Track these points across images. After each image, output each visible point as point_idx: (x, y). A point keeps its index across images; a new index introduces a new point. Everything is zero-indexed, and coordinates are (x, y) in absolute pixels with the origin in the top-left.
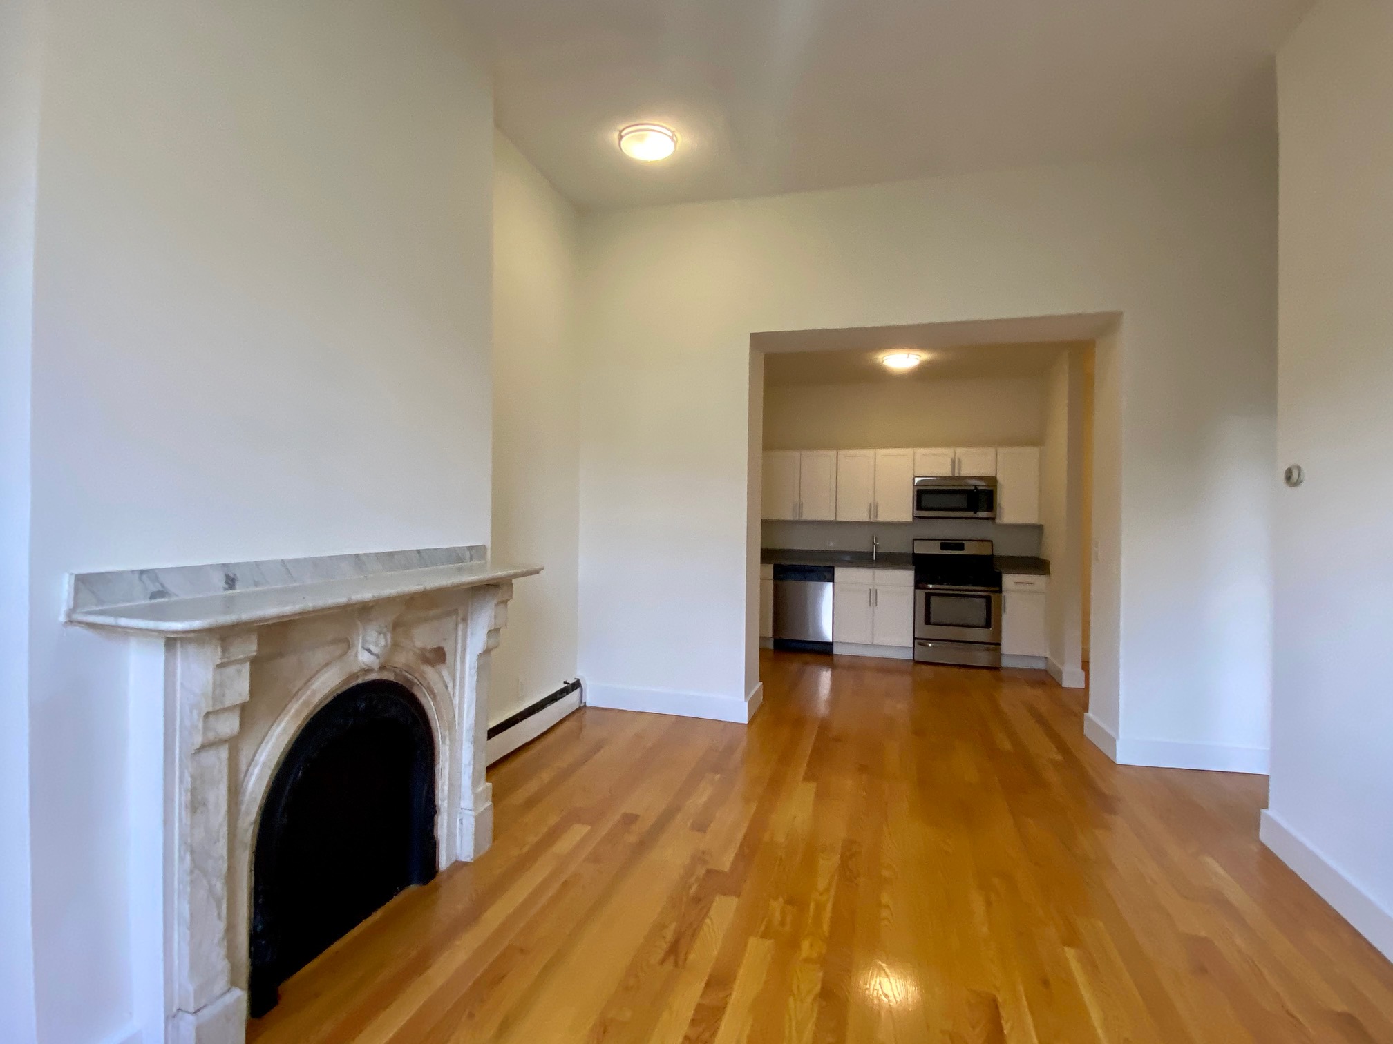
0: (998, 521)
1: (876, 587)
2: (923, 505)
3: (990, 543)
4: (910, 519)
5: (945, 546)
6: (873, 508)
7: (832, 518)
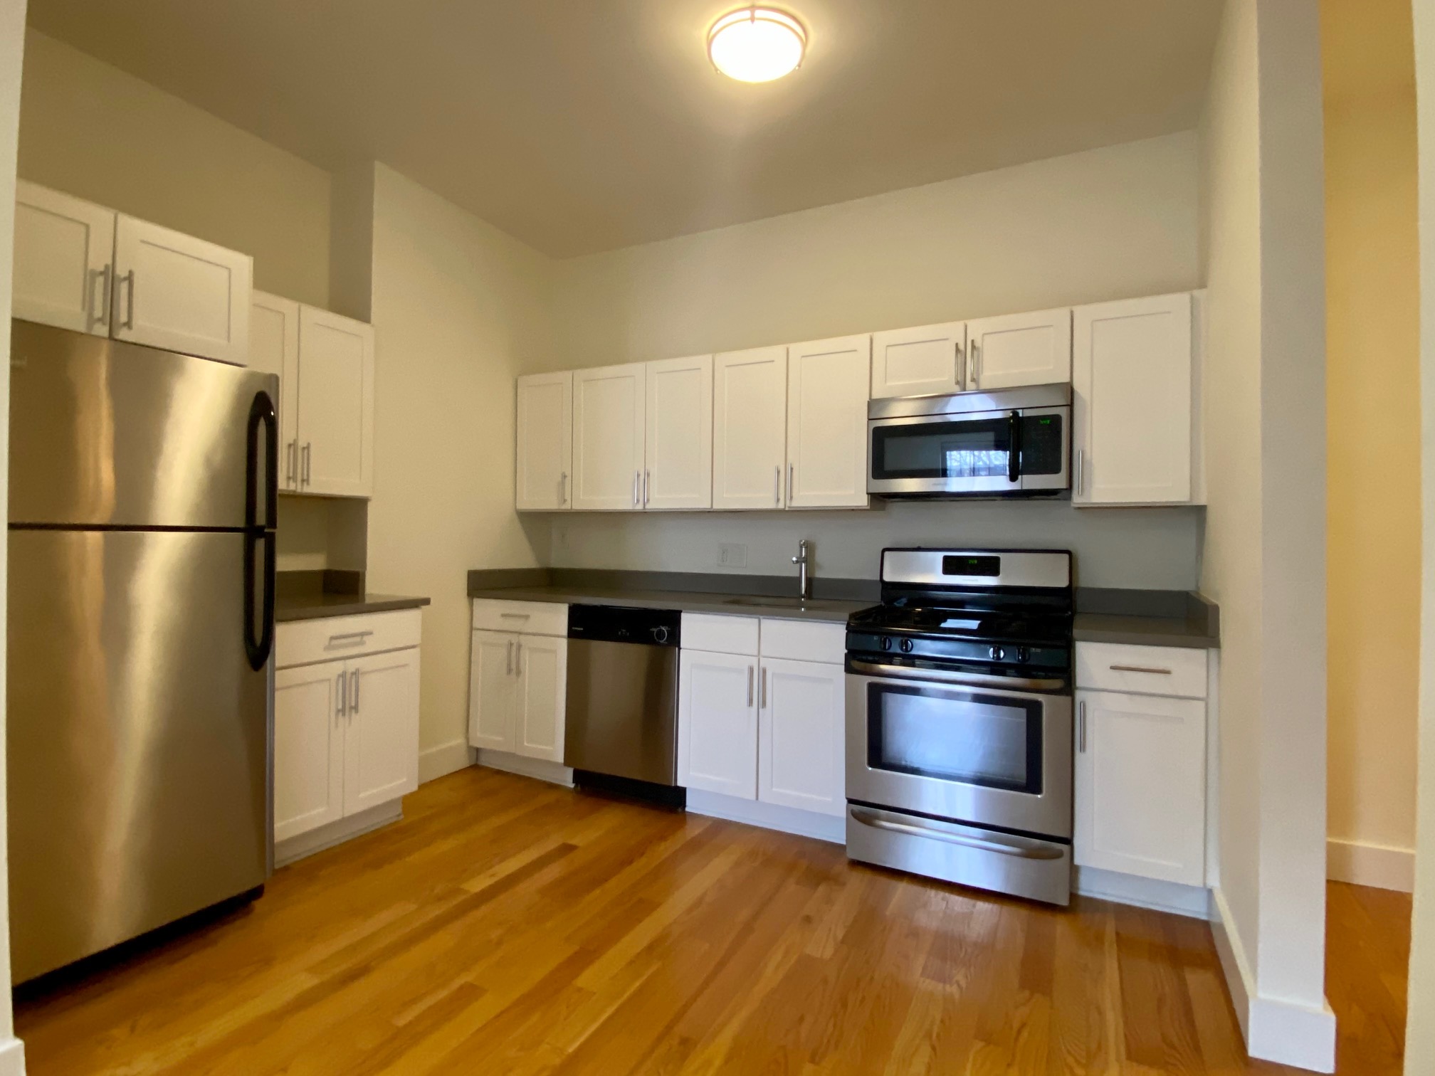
0: (1077, 499)
1: (764, 663)
2: (889, 465)
3: (1066, 556)
4: (863, 501)
5: (952, 566)
6: (786, 475)
7: (705, 504)
